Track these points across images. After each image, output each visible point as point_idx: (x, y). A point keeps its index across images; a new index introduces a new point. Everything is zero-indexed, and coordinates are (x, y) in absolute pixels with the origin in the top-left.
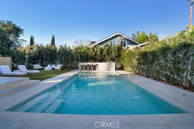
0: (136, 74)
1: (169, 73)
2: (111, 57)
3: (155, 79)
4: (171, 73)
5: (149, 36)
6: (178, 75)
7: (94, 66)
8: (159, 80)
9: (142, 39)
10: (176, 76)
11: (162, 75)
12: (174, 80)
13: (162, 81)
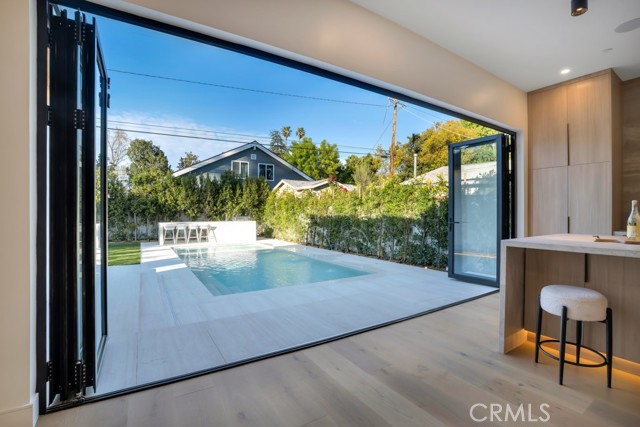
0: (308, 244)
1: (361, 240)
2: (241, 205)
3: (344, 251)
4: (364, 240)
5: (318, 146)
6: (372, 242)
7: (205, 232)
8: (349, 251)
9: (304, 153)
10: (369, 245)
11: (354, 244)
12: (368, 249)
13: (354, 253)
